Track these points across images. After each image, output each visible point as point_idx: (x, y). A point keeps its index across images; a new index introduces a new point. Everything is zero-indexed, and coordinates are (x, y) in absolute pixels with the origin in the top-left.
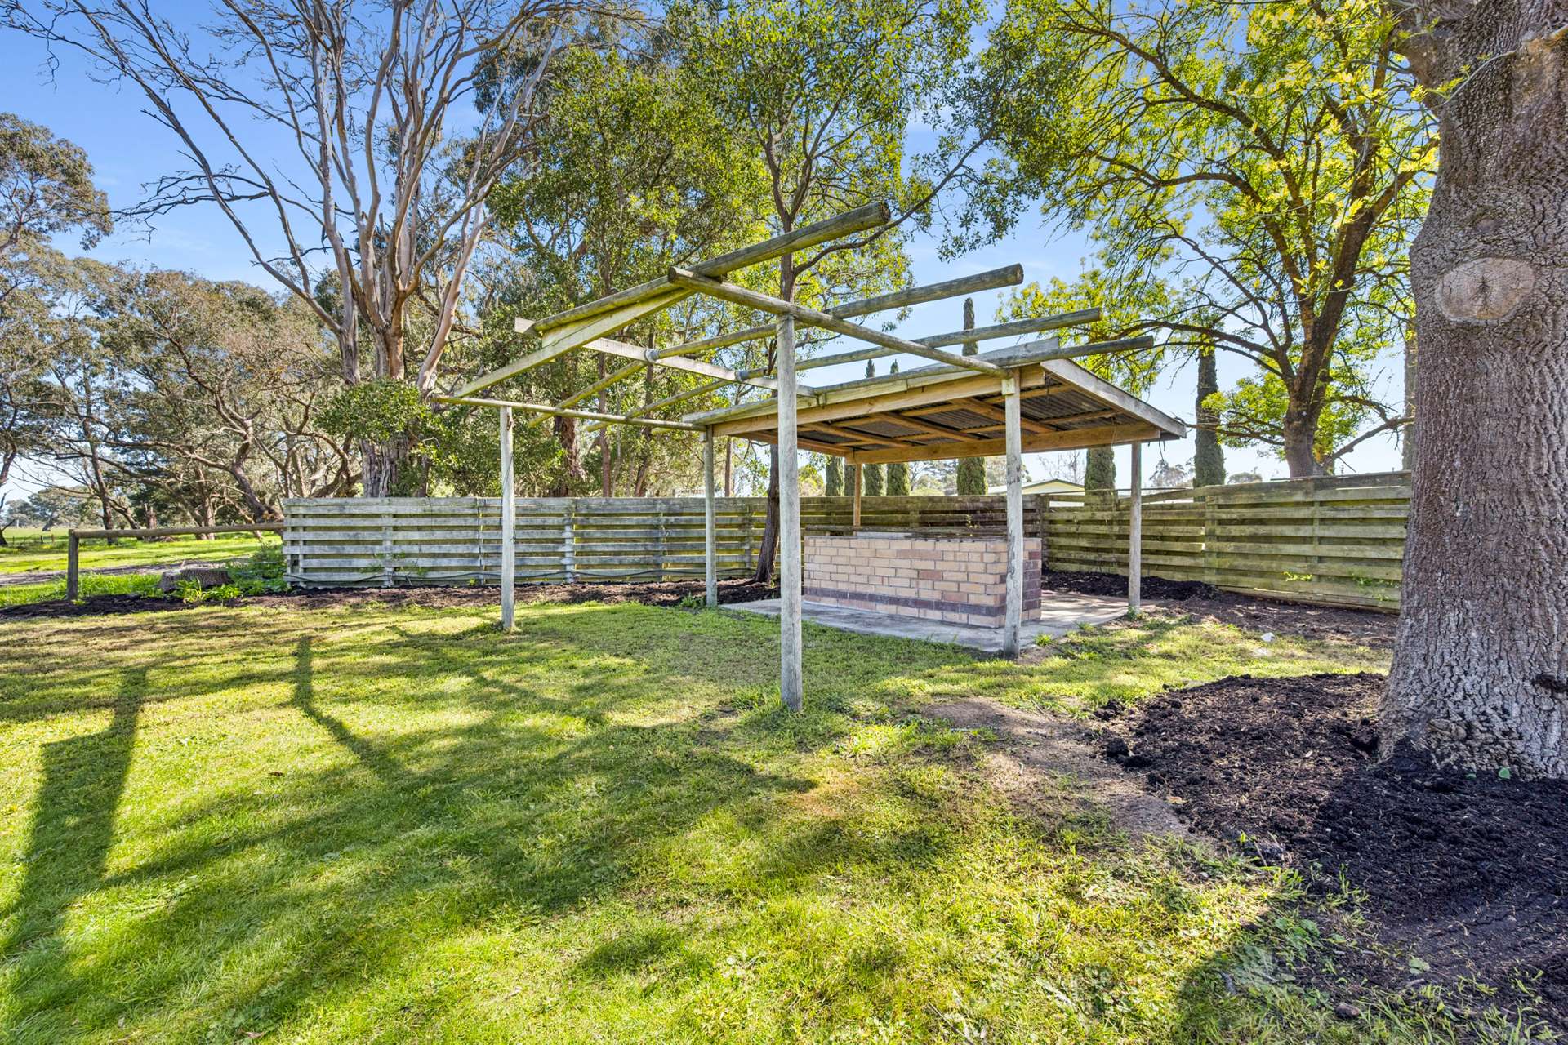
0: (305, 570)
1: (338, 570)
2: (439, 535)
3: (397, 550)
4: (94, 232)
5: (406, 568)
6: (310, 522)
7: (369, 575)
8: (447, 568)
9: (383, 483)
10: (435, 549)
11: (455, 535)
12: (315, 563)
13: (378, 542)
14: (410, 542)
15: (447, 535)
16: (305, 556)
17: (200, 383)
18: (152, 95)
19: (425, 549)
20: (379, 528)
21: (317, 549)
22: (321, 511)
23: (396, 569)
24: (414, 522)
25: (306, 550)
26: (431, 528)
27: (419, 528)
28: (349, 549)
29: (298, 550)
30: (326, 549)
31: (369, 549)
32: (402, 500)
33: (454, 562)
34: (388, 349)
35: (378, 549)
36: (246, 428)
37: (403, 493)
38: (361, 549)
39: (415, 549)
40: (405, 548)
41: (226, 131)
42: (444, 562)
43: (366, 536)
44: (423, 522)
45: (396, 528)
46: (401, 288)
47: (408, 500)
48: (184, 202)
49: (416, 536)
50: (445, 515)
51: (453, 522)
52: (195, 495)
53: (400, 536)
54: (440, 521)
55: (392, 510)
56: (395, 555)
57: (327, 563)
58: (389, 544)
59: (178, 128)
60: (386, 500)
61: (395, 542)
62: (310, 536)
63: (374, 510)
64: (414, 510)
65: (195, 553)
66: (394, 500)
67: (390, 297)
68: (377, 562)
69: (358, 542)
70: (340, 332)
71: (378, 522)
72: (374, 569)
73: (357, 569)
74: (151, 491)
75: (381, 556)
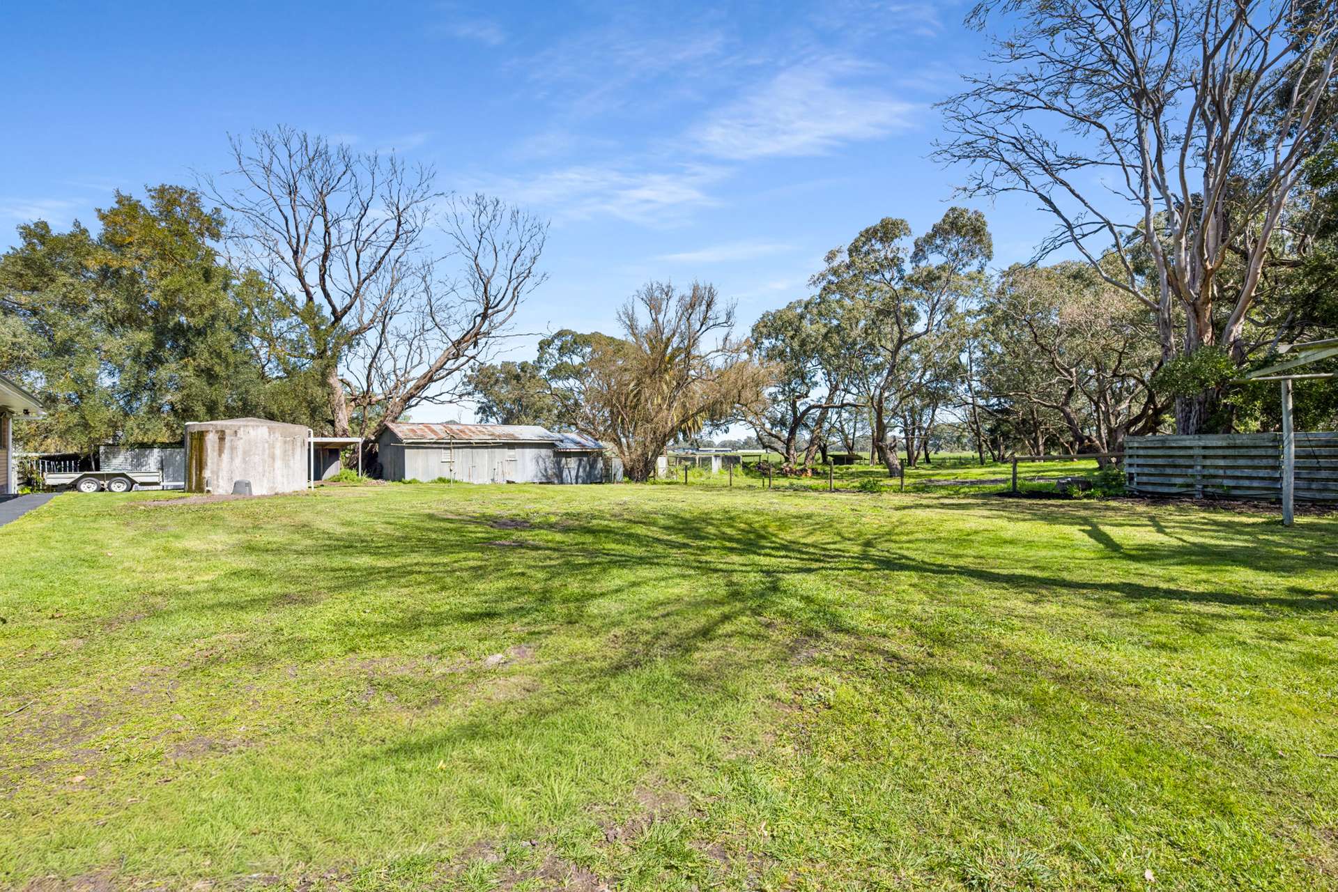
0: (1138, 483)
1: (1161, 484)
2: (1241, 462)
3: (1206, 472)
4: (983, 261)
5: (1213, 486)
6: (1141, 452)
7: (1184, 490)
8: (1249, 488)
9: (1193, 420)
10: (1238, 473)
11: (1256, 462)
12: (1145, 479)
13: (1191, 467)
14: (1217, 467)
15: (1249, 462)
16: (1138, 474)
17: (1042, 347)
18: (1042, 196)
19: (1229, 472)
20: (1191, 457)
21: (1146, 470)
22: (1149, 445)
23: (1205, 486)
24: (1220, 452)
25: (1139, 470)
26: (1234, 457)
27: (1224, 457)
28: (1169, 471)
29: (1133, 470)
30: (1153, 470)
31: (1184, 471)
32: (1210, 436)
33: (1256, 484)
34: (1197, 316)
35: (1190, 471)
36: (1071, 374)
37: (1211, 431)
38: (1178, 471)
39: (1221, 472)
40: (1212, 471)
41: (1083, 201)
42: (1246, 483)
43: (1181, 462)
44: (1228, 452)
45: (1205, 457)
46: (1209, 267)
47: (1215, 436)
48: (1055, 248)
49: (1221, 462)
50: (1247, 447)
51: (1254, 452)
52: (1028, 427)
53: (1208, 462)
54: (1243, 452)
55: (1202, 443)
56: (1204, 476)
57: (1152, 479)
58: (1199, 468)
59: (1056, 210)
60: (1197, 437)
61: (1204, 467)
62: (1141, 461)
63: (1187, 443)
64: (1220, 443)
65: (1039, 472)
66: (1203, 436)
67: (1200, 273)
68: (1190, 481)
69: (1175, 466)
70: (1158, 310)
71: (1191, 452)
72: (1188, 486)
73: (1175, 485)
74: (999, 425)
75: (1192, 476)
